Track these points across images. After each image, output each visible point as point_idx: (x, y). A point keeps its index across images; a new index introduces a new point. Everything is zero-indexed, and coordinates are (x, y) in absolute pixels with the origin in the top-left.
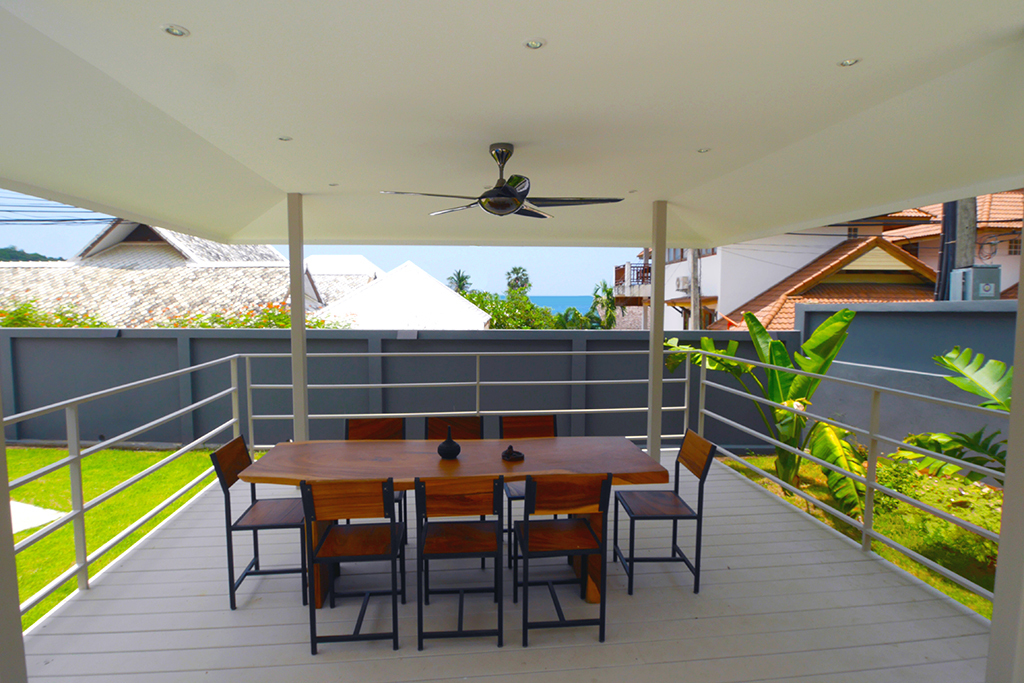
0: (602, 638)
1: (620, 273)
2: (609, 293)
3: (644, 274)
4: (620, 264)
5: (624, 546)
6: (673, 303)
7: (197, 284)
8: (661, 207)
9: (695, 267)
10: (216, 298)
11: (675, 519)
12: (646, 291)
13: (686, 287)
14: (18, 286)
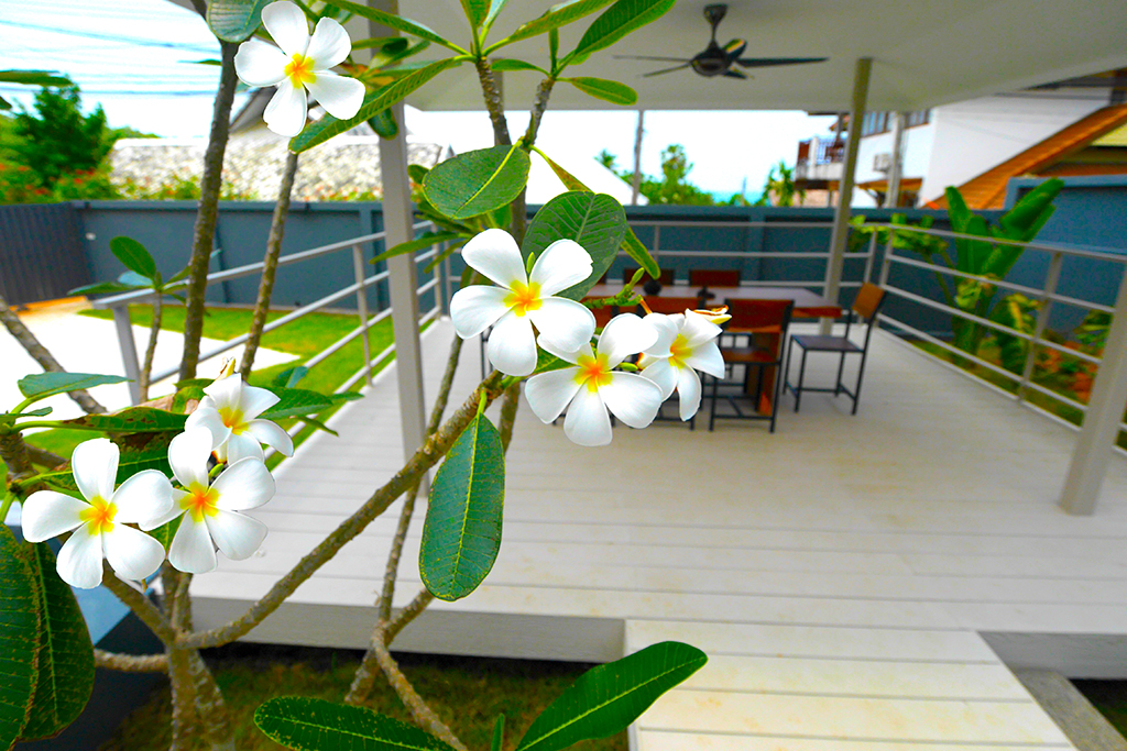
0: (772, 430)
1: (804, 149)
2: (787, 175)
3: (833, 151)
4: (805, 138)
5: (793, 379)
6: (866, 186)
7: (340, 162)
8: (865, 66)
9: (899, 141)
10: (360, 178)
11: (843, 352)
12: (835, 171)
13: (885, 165)
14: (171, 165)
